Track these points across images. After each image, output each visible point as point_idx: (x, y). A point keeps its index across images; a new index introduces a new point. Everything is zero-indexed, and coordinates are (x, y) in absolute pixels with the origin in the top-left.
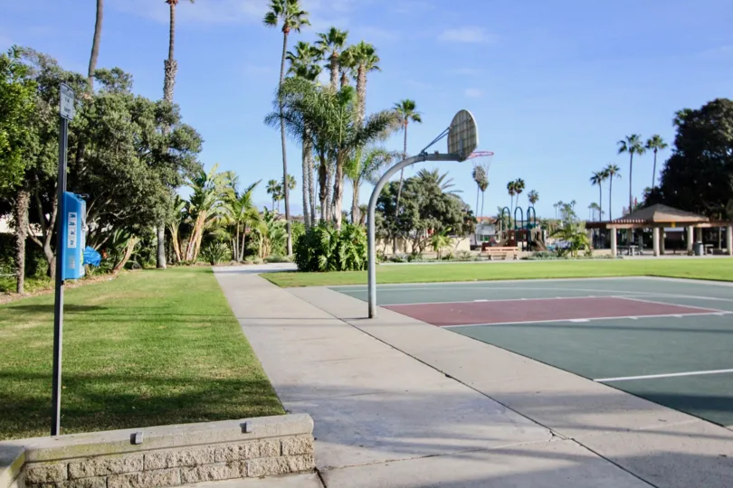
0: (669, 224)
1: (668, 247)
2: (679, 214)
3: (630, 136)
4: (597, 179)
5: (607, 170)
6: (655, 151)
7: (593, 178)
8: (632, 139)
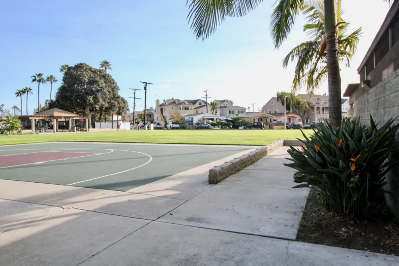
0: (60, 117)
1: (59, 128)
2: (65, 113)
3: (38, 74)
4: (20, 93)
5: (25, 90)
6: (51, 83)
7: (16, 93)
8: (40, 75)
